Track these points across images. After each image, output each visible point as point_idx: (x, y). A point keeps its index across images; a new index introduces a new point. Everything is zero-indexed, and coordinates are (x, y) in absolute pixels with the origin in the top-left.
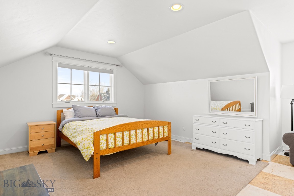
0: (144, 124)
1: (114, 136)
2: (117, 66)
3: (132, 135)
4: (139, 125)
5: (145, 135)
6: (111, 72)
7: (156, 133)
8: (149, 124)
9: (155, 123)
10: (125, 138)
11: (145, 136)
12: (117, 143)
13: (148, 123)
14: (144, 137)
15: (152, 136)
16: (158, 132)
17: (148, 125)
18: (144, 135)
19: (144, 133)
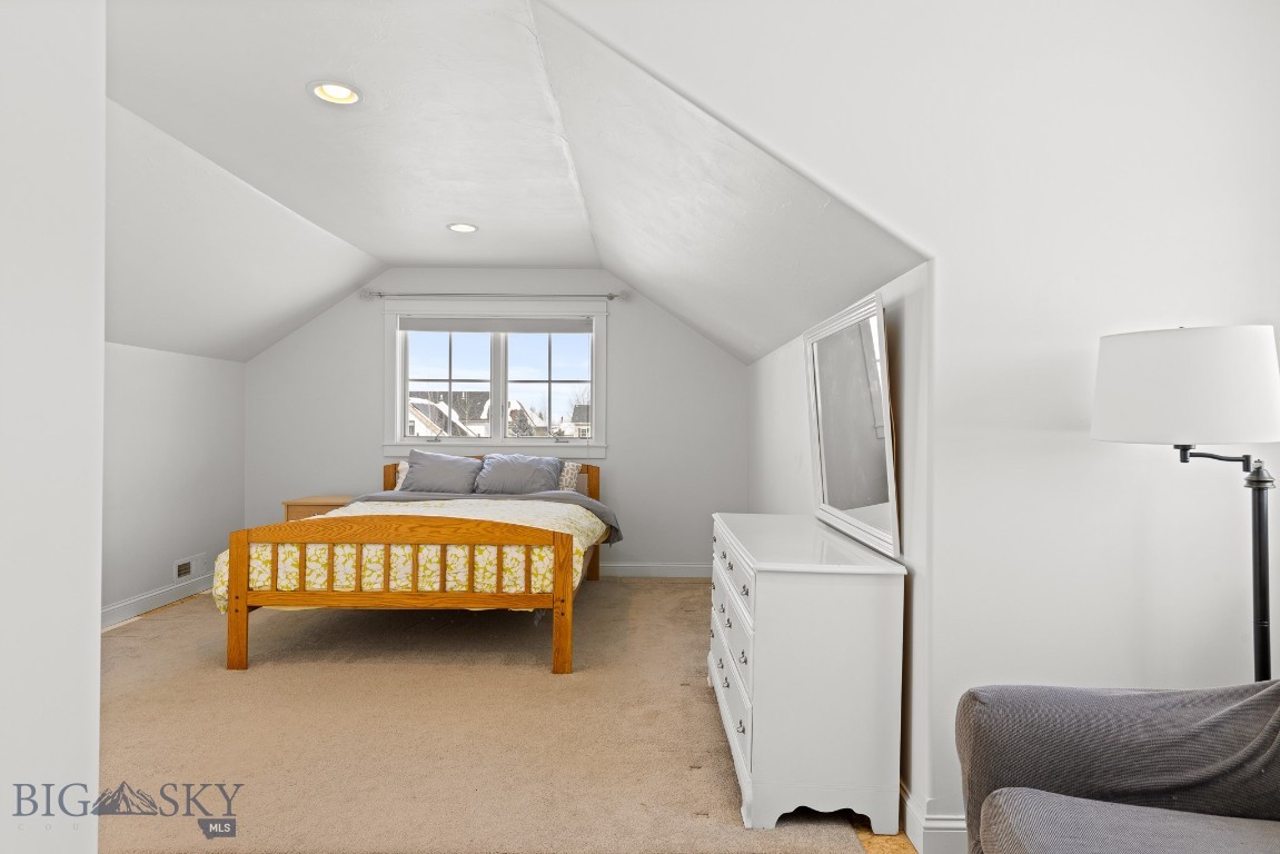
0: (422, 526)
1: (297, 555)
2: (611, 297)
3: (370, 561)
4: (396, 529)
5: (426, 569)
6: (584, 325)
7: (485, 568)
8: (443, 531)
9: (479, 529)
10: (339, 568)
11: (428, 573)
12: (308, 579)
13: (437, 527)
14: (421, 574)
15: (463, 577)
16: (493, 569)
17: (439, 532)
18: (421, 569)
19: (422, 562)
